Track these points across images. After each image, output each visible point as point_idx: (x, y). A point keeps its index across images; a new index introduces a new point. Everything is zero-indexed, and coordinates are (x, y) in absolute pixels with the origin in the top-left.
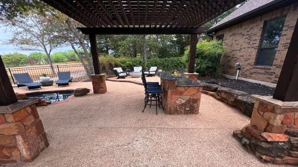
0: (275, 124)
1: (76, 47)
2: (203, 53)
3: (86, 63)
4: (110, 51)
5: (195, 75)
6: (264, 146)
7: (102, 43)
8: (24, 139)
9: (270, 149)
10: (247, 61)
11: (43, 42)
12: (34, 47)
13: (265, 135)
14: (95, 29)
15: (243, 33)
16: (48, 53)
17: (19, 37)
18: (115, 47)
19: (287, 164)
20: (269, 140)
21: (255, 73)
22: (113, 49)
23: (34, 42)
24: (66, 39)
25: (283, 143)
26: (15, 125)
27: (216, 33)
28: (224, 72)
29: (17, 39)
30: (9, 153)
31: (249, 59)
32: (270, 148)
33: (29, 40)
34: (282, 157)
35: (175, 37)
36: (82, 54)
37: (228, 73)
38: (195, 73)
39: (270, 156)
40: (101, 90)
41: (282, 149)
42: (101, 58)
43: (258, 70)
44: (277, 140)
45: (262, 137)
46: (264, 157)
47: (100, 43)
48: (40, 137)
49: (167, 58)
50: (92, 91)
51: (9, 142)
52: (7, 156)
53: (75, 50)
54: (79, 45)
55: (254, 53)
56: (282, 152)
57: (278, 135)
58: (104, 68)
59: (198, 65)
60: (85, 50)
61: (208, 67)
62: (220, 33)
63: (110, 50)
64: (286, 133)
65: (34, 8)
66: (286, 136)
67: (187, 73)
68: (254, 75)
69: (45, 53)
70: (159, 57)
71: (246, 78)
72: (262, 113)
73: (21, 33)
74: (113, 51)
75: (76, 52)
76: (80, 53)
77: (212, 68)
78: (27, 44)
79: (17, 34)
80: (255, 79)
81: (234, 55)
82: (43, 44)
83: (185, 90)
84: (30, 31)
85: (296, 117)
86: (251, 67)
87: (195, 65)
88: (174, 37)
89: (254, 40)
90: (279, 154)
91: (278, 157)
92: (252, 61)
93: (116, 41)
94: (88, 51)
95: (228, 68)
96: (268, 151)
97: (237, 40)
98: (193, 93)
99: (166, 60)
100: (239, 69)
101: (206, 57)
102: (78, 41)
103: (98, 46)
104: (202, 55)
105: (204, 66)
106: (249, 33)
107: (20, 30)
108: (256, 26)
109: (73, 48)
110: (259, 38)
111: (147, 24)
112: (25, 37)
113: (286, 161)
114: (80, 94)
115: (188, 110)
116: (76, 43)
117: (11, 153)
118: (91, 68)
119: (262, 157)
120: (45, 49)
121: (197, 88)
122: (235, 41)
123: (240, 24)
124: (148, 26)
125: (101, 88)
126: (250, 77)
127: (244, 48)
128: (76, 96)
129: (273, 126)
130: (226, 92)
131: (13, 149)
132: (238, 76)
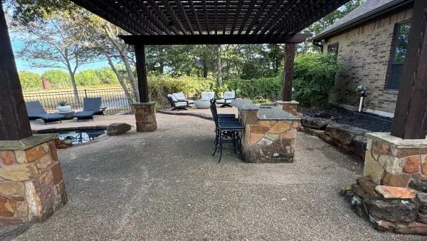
0: (393, 172)
1: (115, 62)
2: (306, 71)
3: (129, 86)
4: (166, 69)
5: (293, 104)
6: (378, 205)
7: (155, 57)
8: (36, 188)
9: (389, 210)
10: (373, 83)
11: (66, 54)
12: (52, 63)
13: (380, 188)
14: (143, 37)
15: (366, 40)
16: (73, 71)
17: (32, 48)
18: (173, 62)
19: (415, 233)
20: (386, 196)
21: (386, 101)
22: (170, 65)
23: (53, 56)
24: (100, 50)
25: (407, 202)
26: (27, 167)
27: (326, 41)
28: (341, 101)
29: (29, 51)
30: (13, 207)
31: (377, 80)
32: (388, 208)
33: (45, 53)
34: (407, 223)
35: (269, 47)
36: (124, 72)
37: (346, 102)
38: (293, 102)
39: (389, 221)
40: (148, 125)
41: (406, 211)
42: (152, 79)
43: (390, 96)
44: (398, 196)
45: (377, 192)
46: (380, 223)
47: (151, 57)
48: (57, 187)
49: (253, 79)
50: (134, 128)
51: (15, 191)
52: (10, 212)
53: (112, 66)
54: (119, 60)
55: (383, 71)
56: (407, 215)
57: (400, 188)
58: (155, 94)
59: (297, 89)
60: (128, 67)
61: (314, 93)
62: (333, 41)
63: (167, 67)
64: (412, 186)
65: (60, 9)
66: (412, 191)
67: (281, 102)
68: (385, 105)
69: (68, 71)
70: (242, 78)
71: (374, 109)
72: (376, 157)
73: (35, 42)
74: (171, 69)
75: (114, 70)
76: (120, 71)
77: (320, 94)
78: (43, 57)
79: (30, 43)
80: (388, 112)
81: (354, 74)
82: (66, 58)
83: (272, 125)
84: (48, 39)
85: (423, 162)
86: (380, 93)
87: (293, 89)
88: (266, 48)
89: (382, 52)
90: (403, 218)
91: (402, 222)
92: (381, 83)
93: (176, 53)
94: (133, 68)
95: (347, 94)
96: (385, 214)
97: (358, 52)
98: (283, 129)
99: (252, 82)
100: (363, 95)
101: (310, 77)
102: (119, 54)
103: (147, 61)
104: (304, 74)
105: (307, 90)
106: (374, 41)
107: (34, 37)
108: (385, 31)
109: (110, 63)
110: (389, 48)
111: (220, 30)
112: (40, 48)
113: (413, 230)
114: (116, 131)
115: (277, 157)
116: (116, 57)
117: (15, 208)
118: (135, 93)
119: (378, 222)
120: (69, 66)
121: (290, 122)
122: (356, 52)
123: (361, 29)
124: (220, 33)
125: (147, 123)
126: (380, 108)
127: (368, 64)
128: (110, 135)
129: (391, 176)
130: (338, 131)
131: (19, 202)
132: (363, 106)
